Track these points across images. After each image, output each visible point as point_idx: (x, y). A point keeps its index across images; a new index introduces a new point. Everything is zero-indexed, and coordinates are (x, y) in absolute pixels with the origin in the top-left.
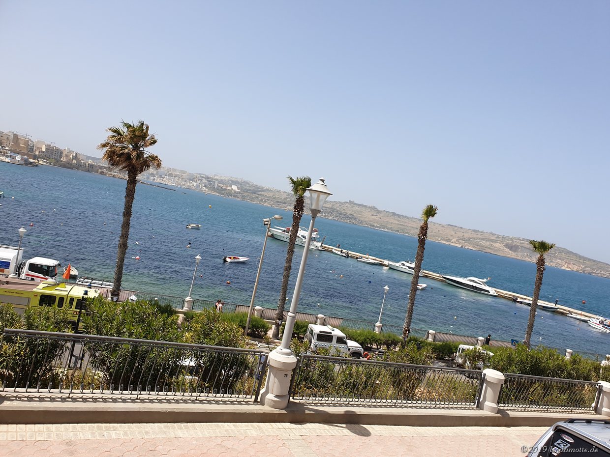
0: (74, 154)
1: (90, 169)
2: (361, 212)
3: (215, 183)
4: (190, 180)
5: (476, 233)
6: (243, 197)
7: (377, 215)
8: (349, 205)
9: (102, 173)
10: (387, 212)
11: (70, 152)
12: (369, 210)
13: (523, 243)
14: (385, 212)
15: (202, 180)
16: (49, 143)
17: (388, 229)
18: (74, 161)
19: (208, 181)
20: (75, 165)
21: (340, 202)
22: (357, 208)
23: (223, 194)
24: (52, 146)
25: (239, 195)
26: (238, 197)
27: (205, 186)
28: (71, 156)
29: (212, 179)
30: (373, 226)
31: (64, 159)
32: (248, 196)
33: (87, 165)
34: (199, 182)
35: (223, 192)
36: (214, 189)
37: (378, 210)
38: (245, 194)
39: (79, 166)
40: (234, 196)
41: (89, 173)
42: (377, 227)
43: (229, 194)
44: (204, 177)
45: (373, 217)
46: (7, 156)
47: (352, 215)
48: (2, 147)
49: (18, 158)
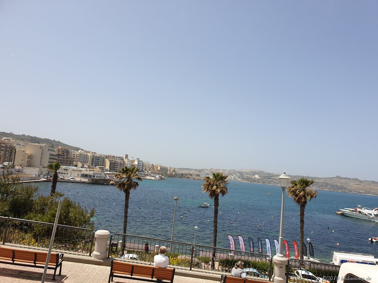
1: (182, 176)
2: (347, 183)
3: (244, 175)
4: (229, 175)
6: (264, 182)
7: (360, 185)
8: (337, 179)
9: (188, 177)
10: (368, 181)
11: (171, 168)
12: (353, 181)
14: (366, 182)
15: (236, 174)
17: (372, 193)
18: (174, 173)
19: (240, 174)
20: (174, 175)
21: (330, 178)
22: (343, 181)
23: (250, 181)
24: (162, 166)
25: (260, 181)
26: (260, 182)
27: (239, 177)
28: (172, 170)
29: (242, 172)
30: (360, 192)
31: (169, 172)
32: (266, 180)
33: (180, 174)
34: (235, 175)
35: (250, 180)
36: (244, 179)
37: (360, 181)
38: (265, 180)
39: (176, 175)
40: (257, 182)
41: (181, 178)
42: (364, 193)
43: (254, 180)
44: (237, 172)
45: (357, 186)
46: (152, 176)
47: (342, 186)
48: (147, 171)
49: (157, 176)
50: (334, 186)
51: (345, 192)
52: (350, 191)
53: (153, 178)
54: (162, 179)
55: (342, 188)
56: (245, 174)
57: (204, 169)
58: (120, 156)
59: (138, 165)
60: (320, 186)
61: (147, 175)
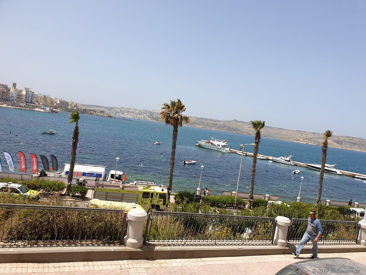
0: (75, 104)
1: (84, 112)
2: (242, 126)
4: (140, 114)
5: (315, 135)
8: (234, 122)
9: (91, 114)
11: (73, 103)
12: (247, 125)
13: (345, 139)
16: (61, 99)
18: (75, 108)
19: (150, 114)
21: (228, 121)
22: (239, 124)
24: (62, 100)
27: (148, 117)
28: (73, 105)
29: (152, 112)
31: (69, 107)
33: (82, 110)
34: (145, 115)
35: (159, 120)
36: (153, 118)
44: (147, 112)
45: (250, 129)
46: (42, 109)
47: (236, 128)
48: (38, 103)
49: (48, 109)
50: (230, 128)
51: (238, 133)
52: (242, 133)
53: (42, 110)
54: (53, 112)
55: (236, 130)
56: (155, 114)
57: (115, 107)
58: (4, 84)
59: (26, 96)
60: (218, 128)
61: (37, 107)
